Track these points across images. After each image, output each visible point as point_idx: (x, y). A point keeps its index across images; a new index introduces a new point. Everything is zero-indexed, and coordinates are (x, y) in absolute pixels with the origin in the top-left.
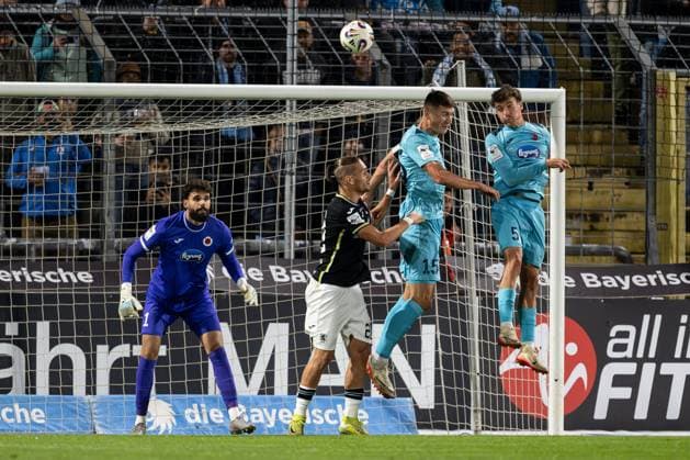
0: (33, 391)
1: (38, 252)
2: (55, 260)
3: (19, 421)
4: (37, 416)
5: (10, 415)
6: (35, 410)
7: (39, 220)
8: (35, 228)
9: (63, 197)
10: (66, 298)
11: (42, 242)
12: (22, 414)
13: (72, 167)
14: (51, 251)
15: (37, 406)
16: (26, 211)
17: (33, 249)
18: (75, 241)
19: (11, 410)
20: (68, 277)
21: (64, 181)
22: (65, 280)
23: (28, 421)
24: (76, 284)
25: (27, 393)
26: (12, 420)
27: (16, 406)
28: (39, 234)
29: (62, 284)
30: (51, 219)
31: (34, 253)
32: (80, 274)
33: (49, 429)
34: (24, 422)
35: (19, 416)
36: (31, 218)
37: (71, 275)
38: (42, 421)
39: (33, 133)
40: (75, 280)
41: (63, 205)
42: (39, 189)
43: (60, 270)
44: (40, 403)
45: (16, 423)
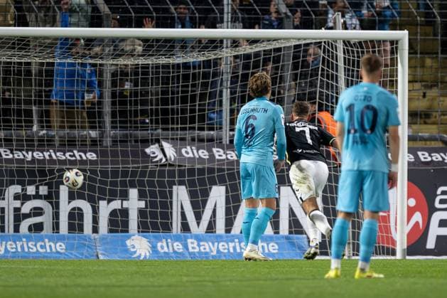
3: (49, 251)
5: (42, 247)
6: (58, 244)
12: (50, 246)
15: (60, 241)
18: (85, 132)
19: (43, 244)
20: (80, 156)
22: (78, 158)
23: (54, 251)
24: (86, 161)
25: (53, 232)
26: (44, 250)
27: (47, 241)
29: (76, 160)
32: (88, 154)
33: (67, 256)
34: (51, 252)
35: (48, 248)
37: (83, 155)
38: (63, 251)
40: (84, 158)
43: (75, 152)
44: (62, 239)
45: (46, 252)
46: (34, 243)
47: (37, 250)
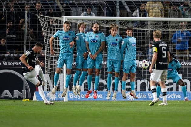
0: (178, 91)
1: (179, 58)
2: (183, 60)
3: (175, 97)
4: (179, 96)
5: (172, 96)
6: (178, 95)
7: (179, 50)
8: (178, 52)
9: (185, 45)
10: (186, 69)
11: (180, 55)
12: (175, 96)
13: (187, 38)
14: (182, 58)
15: (179, 94)
16: (176, 48)
17: (178, 57)
18: (188, 55)
19: (172, 95)
20: (186, 64)
21: (185, 41)
22: (185, 64)
23: (177, 97)
24: (188, 65)
25: (176, 91)
26: (173, 97)
27: (174, 94)
28: (179, 54)
29: (185, 65)
30: (182, 50)
31: (178, 58)
32: (189, 63)
33: (182, 99)
34: (176, 98)
35: (174, 96)
36: (177, 50)
37: (187, 63)
38: (180, 98)
39: (178, 30)
40: (188, 64)
41: (185, 47)
42: (179, 43)
43: (184, 62)
44: (179, 93)
45: (174, 98)
46: (169, 95)
47: (170, 97)
